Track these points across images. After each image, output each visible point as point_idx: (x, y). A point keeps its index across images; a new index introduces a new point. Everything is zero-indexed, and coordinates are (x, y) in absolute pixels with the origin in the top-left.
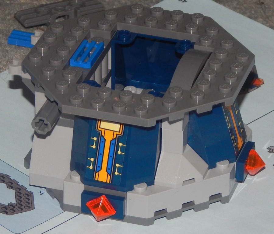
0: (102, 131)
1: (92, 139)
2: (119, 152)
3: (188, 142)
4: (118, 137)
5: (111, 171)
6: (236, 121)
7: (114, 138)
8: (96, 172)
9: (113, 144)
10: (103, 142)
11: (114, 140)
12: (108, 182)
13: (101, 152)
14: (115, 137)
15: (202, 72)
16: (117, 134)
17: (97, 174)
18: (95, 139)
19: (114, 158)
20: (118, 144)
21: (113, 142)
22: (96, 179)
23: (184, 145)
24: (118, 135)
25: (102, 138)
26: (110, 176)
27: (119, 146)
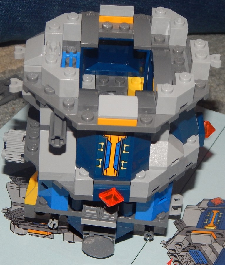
0: (108, 137)
1: (100, 144)
2: (124, 152)
4: (123, 140)
5: (117, 167)
7: (119, 141)
8: (104, 170)
9: (118, 146)
10: (109, 145)
12: (115, 175)
13: (108, 153)
17: (105, 171)
18: (103, 144)
19: (120, 157)
20: (123, 145)
21: (119, 144)
22: (105, 175)
24: (122, 139)
25: (109, 142)
26: (117, 171)
27: (124, 147)
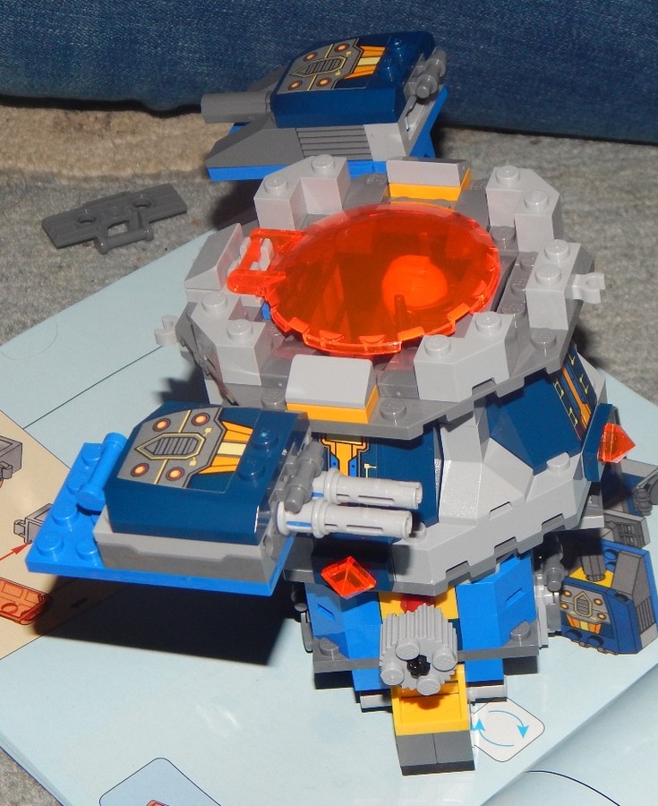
0: (330, 446)
3: (490, 432)
4: (361, 454)
6: (572, 380)
7: (353, 456)
9: (353, 466)
10: (334, 464)
11: (355, 460)
14: (355, 454)
15: (508, 284)
16: (358, 450)
20: (362, 466)
21: (354, 463)
23: (483, 440)
24: (360, 451)
25: (333, 458)
27: (365, 469)
